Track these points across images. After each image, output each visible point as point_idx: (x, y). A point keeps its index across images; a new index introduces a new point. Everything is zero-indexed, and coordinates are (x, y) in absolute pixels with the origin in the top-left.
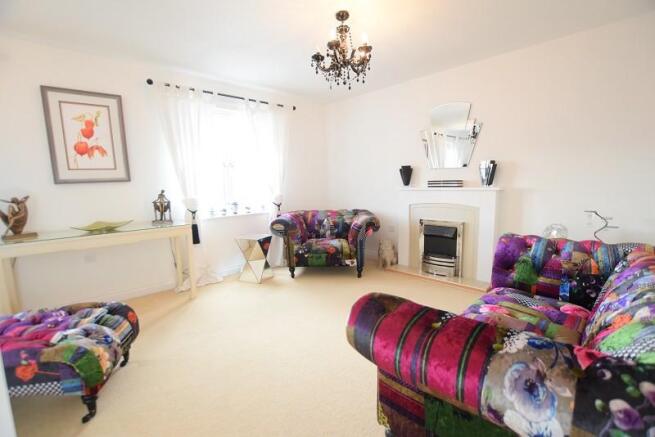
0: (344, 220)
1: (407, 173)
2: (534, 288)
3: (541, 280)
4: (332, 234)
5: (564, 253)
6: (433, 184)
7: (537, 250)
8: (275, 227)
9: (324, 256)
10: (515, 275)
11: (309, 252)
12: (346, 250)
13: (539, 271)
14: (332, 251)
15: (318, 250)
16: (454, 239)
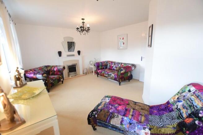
0: (45, 70)
6: (68, 56)
9: (57, 80)
10: (100, 68)
11: (53, 81)
12: (61, 77)
13: (102, 66)
14: (58, 78)
15: (55, 79)
16: (75, 67)
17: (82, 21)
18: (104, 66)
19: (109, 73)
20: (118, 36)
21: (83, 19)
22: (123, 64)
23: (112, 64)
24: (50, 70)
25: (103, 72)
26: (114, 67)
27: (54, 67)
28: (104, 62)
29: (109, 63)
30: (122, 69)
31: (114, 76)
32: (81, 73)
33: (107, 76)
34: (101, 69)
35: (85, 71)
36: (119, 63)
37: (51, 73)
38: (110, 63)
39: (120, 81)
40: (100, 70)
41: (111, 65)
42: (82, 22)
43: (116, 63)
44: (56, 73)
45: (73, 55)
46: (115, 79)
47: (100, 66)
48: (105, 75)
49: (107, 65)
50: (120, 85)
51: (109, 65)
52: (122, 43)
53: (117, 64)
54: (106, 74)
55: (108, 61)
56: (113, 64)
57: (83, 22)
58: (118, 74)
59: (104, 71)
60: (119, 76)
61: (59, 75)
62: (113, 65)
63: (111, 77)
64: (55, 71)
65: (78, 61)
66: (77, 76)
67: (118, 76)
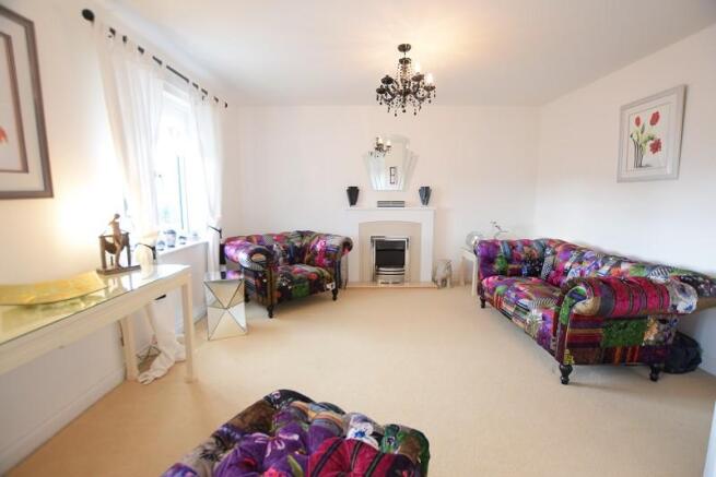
0: (293, 243)
1: (353, 194)
2: (509, 272)
3: (511, 266)
4: (285, 260)
5: (518, 248)
6: (381, 204)
7: (503, 249)
8: (253, 258)
9: (307, 283)
10: (497, 267)
11: (292, 283)
12: (327, 274)
13: (509, 261)
14: (314, 277)
15: (301, 278)
16: (403, 251)
17: (402, 55)
18: (525, 262)
19: (524, 302)
20: (624, 108)
21: (404, 48)
22: (624, 267)
23: (567, 260)
24: (307, 245)
25: (500, 289)
26: (570, 276)
27: (320, 236)
28: (527, 243)
29: (554, 253)
30: (582, 288)
31: (539, 319)
32: (426, 276)
33: (510, 310)
34: (503, 273)
35: (441, 273)
36: (606, 257)
37: (307, 257)
38: (559, 249)
39: (569, 359)
40: (491, 279)
41: (559, 260)
42: (401, 61)
43: (587, 255)
44: (317, 259)
45: (400, 204)
46: (542, 340)
47: (499, 260)
48: (504, 305)
49: (541, 260)
50: (565, 382)
51: (549, 260)
52: (647, 147)
53: (593, 258)
54: (507, 302)
55: (551, 241)
56: (574, 255)
57: (404, 62)
58: (557, 315)
59: (509, 285)
60: (564, 328)
61: (324, 267)
62: (568, 265)
63: (524, 322)
64: (316, 254)
65: (417, 226)
66: (407, 285)
67: (555, 328)
